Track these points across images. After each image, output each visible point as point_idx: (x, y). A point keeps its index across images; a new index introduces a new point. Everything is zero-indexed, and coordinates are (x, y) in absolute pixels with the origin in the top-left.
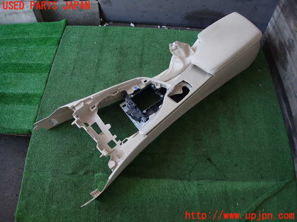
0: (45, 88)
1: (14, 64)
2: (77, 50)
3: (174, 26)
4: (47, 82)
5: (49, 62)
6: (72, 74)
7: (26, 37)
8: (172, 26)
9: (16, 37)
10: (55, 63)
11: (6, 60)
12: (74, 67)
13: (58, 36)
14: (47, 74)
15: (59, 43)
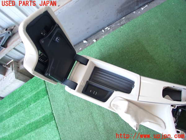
0: (59, 133)
1: (29, 125)
2: (62, 91)
3: (113, 23)
4: (57, 128)
5: (50, 111)
6: (70, 112)
7: (24, 99)
8: (111, 24)
9: (18, 103)
10: (54, 109)
11: (22, 124)
12: (68, 106)
13: (44, 87)
14: (54, 121)
15: (47, 92)
